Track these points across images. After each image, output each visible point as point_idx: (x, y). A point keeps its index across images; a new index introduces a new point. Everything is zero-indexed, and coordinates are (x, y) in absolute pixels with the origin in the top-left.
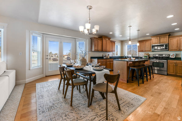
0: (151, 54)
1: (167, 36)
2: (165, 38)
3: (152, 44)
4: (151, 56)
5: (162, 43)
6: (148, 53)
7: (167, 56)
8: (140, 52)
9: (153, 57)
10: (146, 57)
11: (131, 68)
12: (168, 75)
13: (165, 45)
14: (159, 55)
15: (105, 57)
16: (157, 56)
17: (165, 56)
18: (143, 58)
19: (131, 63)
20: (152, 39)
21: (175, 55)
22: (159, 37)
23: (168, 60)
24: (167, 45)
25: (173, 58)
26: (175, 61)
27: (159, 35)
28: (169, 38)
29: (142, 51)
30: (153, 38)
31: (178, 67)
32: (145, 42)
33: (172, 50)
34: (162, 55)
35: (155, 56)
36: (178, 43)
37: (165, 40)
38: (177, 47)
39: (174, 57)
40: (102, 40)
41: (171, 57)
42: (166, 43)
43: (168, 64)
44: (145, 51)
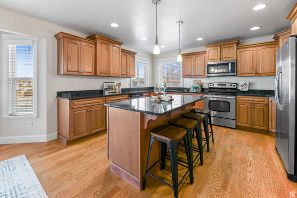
0: (206, 82)
1: (235, 45)
2: (231, 48)
3: (207, 61)
4: (206, 86)
5: (225, 60)
6: (200, 81)
7: (234, 86)
8: (185, 79)
9: (210, 88)
10: (196, 88)
11: (153, 135)
12: (237, 128)
13: (230, 64)
14: (219, 85)
15: (107, 89)
16: (216, 86)
17: (230, 87)
18: (191, 90)
19: (154, 118)
20: (207, 52)
21: (248, 84)
22: (219, 47)
23: (238, 97)
24: (234, 63)
25: (244, 92)
26: (250, 99)
27: (221, 43)
28: (237, 49)
29: (189, 76)
30: (209, 49)
31: (256, 112)
32: (194, 56)
33: (243, 75)
34: (225, 84)
35: (212, 86)
36: (255, 60)
37: (230, 54)
38: (253, 67)
39: (247, 89)
40: (95, 45)
41: (240, 88)
42: (232, 59)
43: (237, 103)
44: (195, 76)
